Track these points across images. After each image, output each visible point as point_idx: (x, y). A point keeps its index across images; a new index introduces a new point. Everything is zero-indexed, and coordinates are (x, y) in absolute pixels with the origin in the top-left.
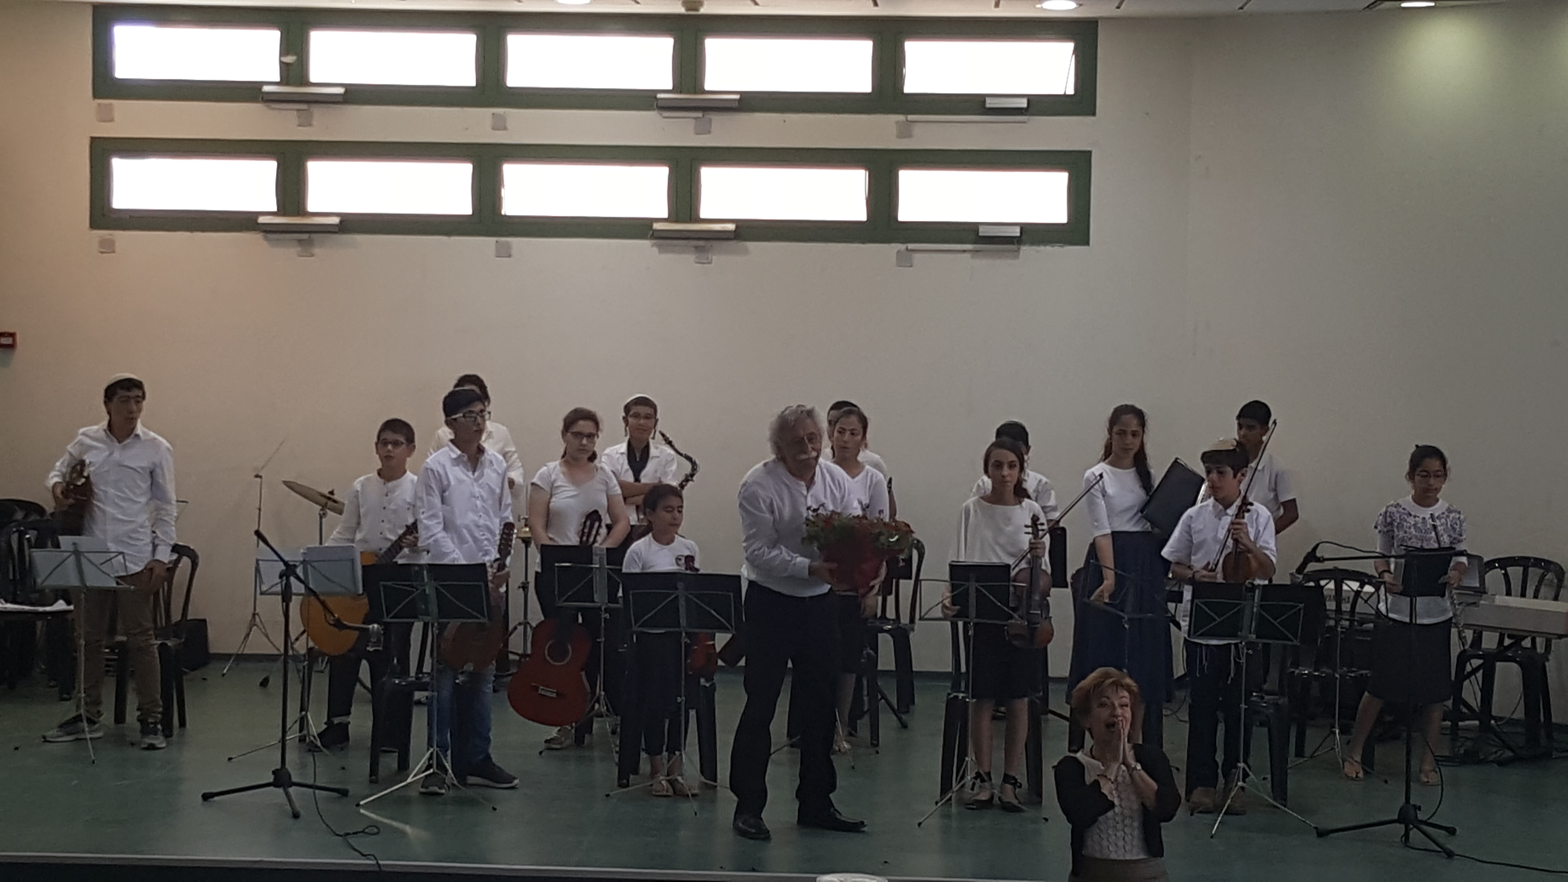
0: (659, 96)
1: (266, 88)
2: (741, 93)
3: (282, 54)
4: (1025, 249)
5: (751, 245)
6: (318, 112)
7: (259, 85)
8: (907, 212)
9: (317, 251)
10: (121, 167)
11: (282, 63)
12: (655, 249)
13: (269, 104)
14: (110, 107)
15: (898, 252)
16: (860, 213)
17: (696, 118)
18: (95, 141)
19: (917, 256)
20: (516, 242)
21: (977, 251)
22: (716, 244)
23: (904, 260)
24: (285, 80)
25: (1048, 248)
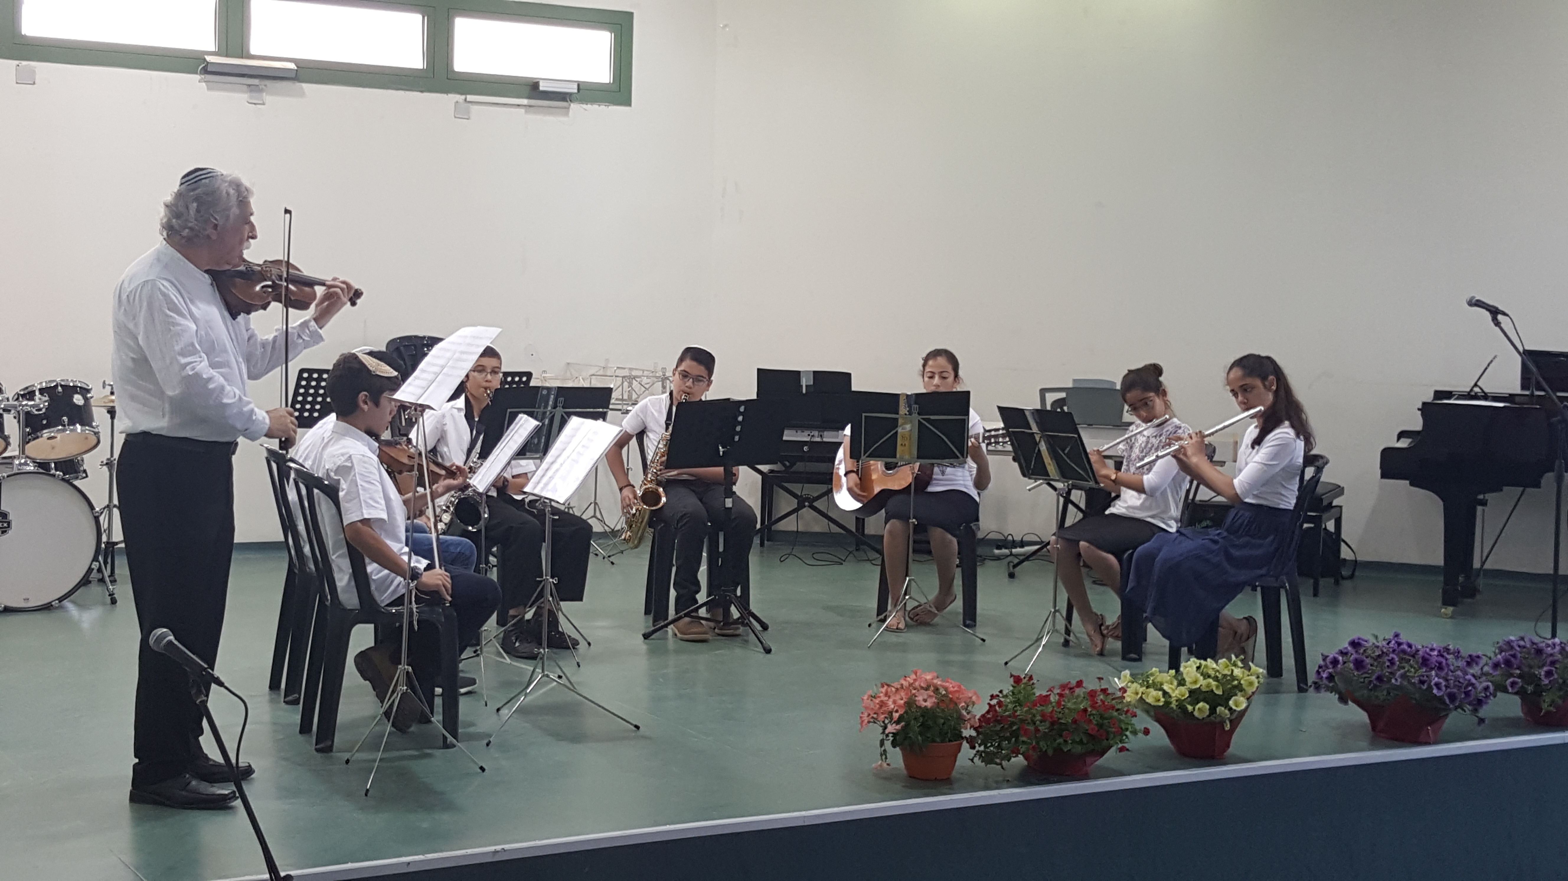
4: (575, 107)
5: (309, 87)
8: (460, 62)
12: (205, 83)
15: (457, 102)
16: (415, 60)
19: (474, 108)
20: (42, 69)
21: (530, 106)
22: (268, 83)
23: (462, 113)
25: (595, 107)
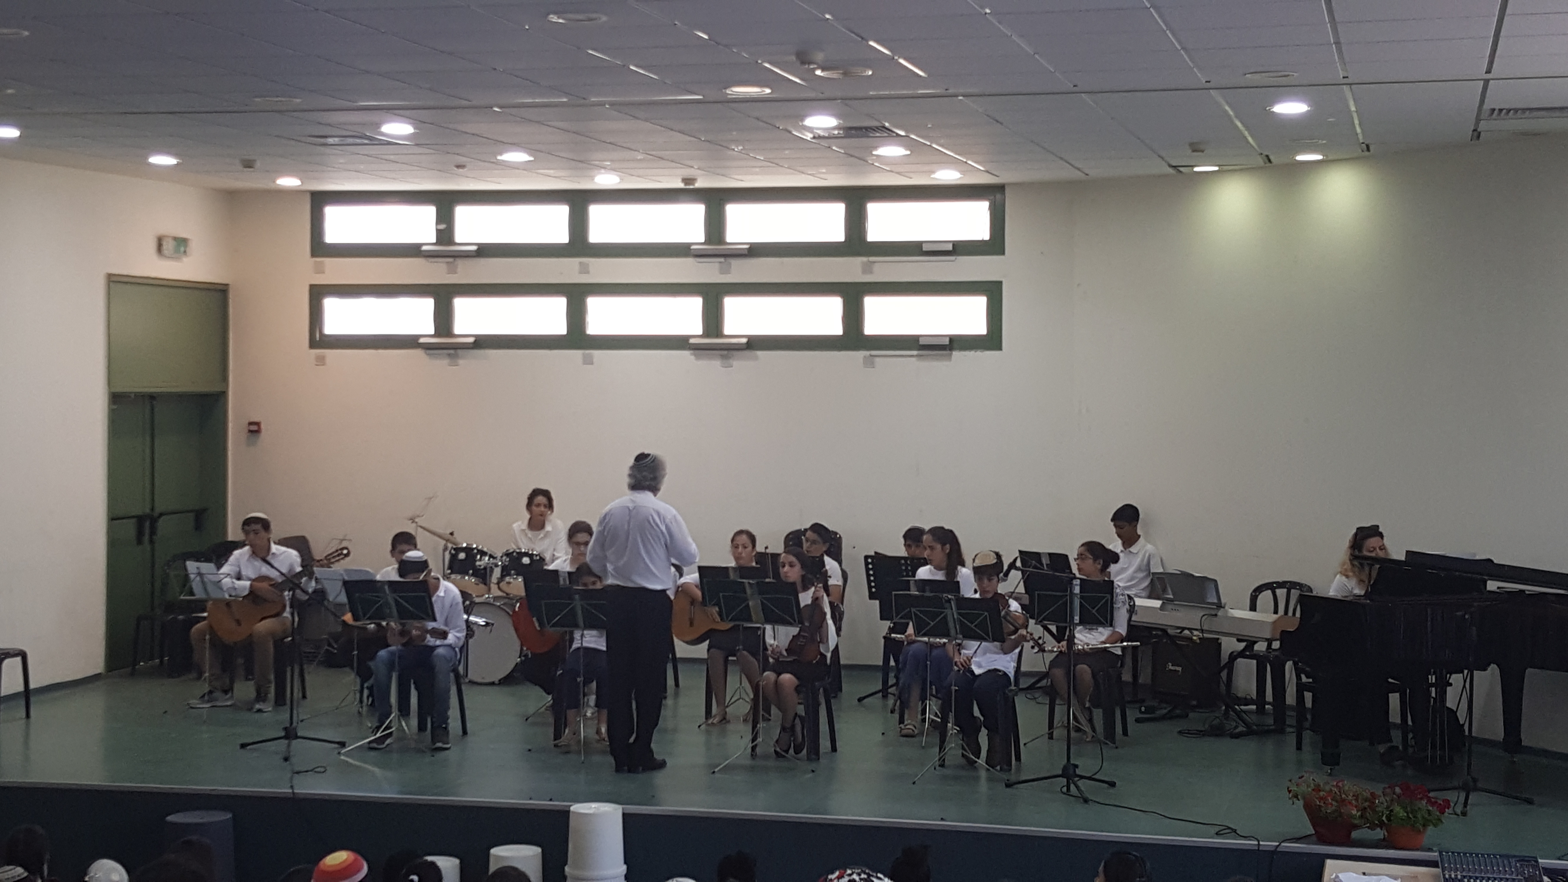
0: (693, 247)
1: (424, 248)
2: (751, 244)
3: (437, 223)
4: (956, 354)
5: (760, 353)
6: (460, 263)
7: (419, 246)
8: (870, 329)
9: (461, 362)
10: (330, 304)
11: (437, 230)
12: (693, 357)
13: (428, 259)
14: (322, 263)
15: (865, 357)
16: (837, 329)
17: (720, 262)
18: (312, 287)
19: (877, 360)
20: (597, 353)
21: (921, 356)
22: (735, 353)
23: (869, 363)
24: (439, 242)
25: (972, 353)
